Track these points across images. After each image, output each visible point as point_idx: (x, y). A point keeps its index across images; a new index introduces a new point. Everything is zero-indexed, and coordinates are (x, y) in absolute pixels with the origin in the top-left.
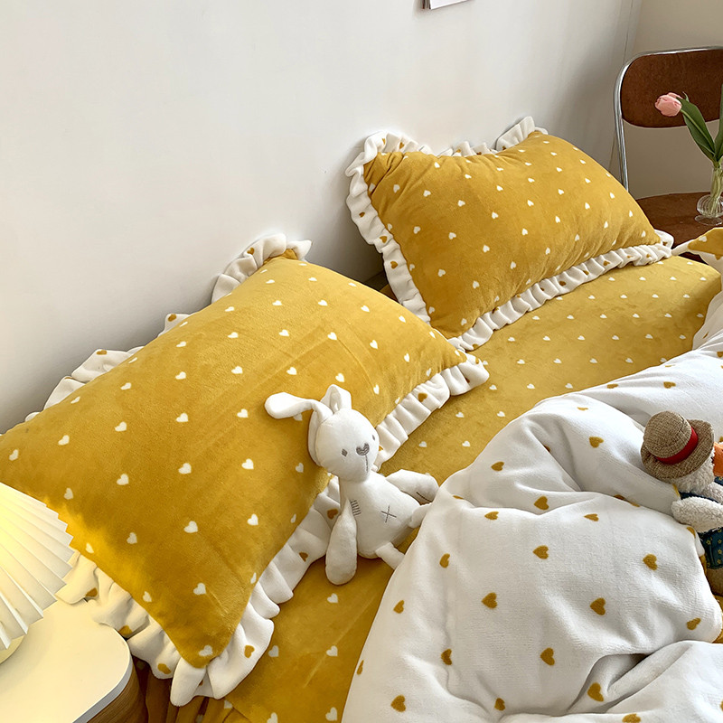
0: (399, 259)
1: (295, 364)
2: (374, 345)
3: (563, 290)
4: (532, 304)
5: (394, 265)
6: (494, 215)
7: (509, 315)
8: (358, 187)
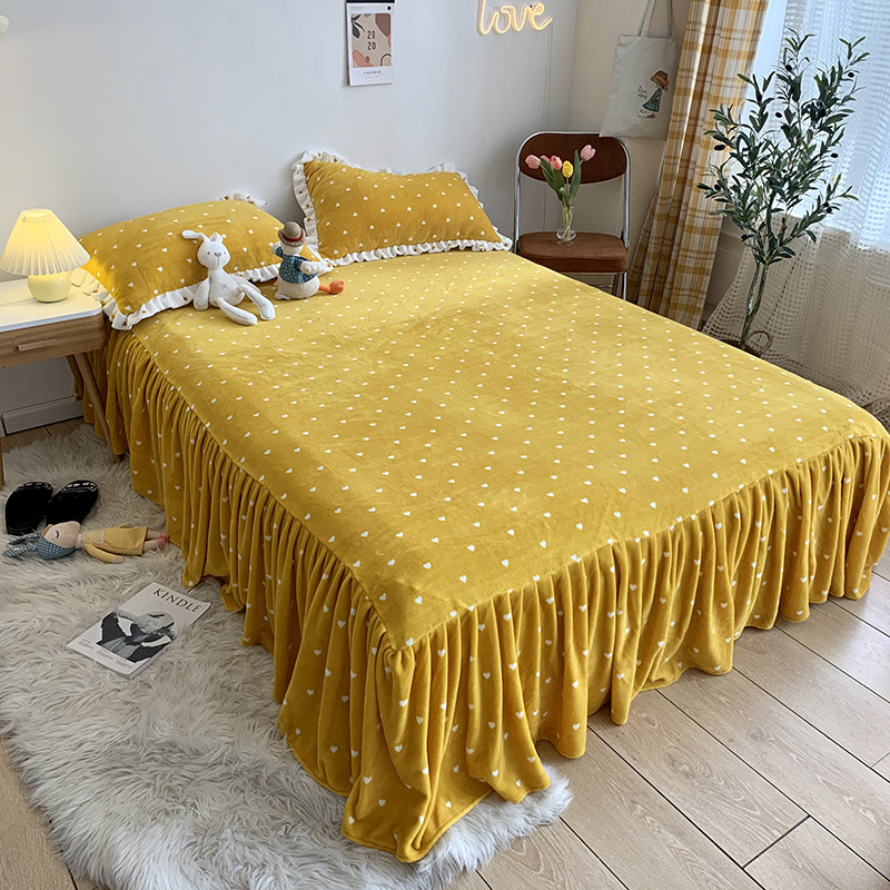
0: (313, 217)
1: (203, 224)
2: (251, 232)
3: (415, 253)
4: (387, 254)
5: (309, 220)
6: (365, 198)
7: (369, 256)
8: (298, 177)
